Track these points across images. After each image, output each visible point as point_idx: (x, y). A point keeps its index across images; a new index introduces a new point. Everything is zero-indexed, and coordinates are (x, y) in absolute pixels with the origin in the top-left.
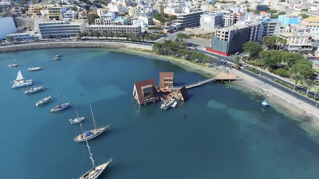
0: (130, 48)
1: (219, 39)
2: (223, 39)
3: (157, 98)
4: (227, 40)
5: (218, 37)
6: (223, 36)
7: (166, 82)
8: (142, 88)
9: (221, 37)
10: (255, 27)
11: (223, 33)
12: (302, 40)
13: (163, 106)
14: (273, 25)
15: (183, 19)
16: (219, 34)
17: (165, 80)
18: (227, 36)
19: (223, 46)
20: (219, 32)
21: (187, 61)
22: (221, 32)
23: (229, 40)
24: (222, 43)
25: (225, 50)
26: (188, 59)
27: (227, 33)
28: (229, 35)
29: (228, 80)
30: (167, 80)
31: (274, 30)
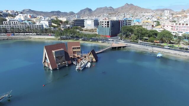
0: (35, 39)
1: (103, 27)
2: (106, 27)
3: (70, 62)
4: (109, 27)
5: (103, 26)
6: (106, 24)
7: (74, 50)
8: (53, 51)
9: (104, 26)
10: (122, 21)
11: (106, 22)
12: (149, 27)
13: (78, 67)
14: (130, 22)
15: (73, 22)
16: (103, 23)
17: (73, 48)
18: (109, 24)
19: (107, 32)
20: (103, 22)
21: (84, 42)
22: (104, 22)
23: (110, 26)
24: (106, 29)
25: (108, 34)
26: (84, 40)
27: (108, 22)
28: (110, 23)
29: (121, 47)
30: (75, 48)
31: (131, 24)
